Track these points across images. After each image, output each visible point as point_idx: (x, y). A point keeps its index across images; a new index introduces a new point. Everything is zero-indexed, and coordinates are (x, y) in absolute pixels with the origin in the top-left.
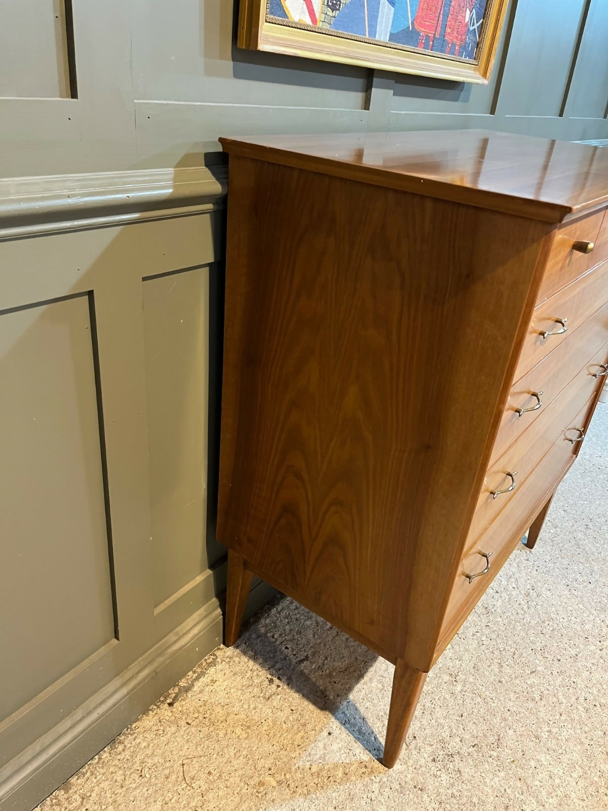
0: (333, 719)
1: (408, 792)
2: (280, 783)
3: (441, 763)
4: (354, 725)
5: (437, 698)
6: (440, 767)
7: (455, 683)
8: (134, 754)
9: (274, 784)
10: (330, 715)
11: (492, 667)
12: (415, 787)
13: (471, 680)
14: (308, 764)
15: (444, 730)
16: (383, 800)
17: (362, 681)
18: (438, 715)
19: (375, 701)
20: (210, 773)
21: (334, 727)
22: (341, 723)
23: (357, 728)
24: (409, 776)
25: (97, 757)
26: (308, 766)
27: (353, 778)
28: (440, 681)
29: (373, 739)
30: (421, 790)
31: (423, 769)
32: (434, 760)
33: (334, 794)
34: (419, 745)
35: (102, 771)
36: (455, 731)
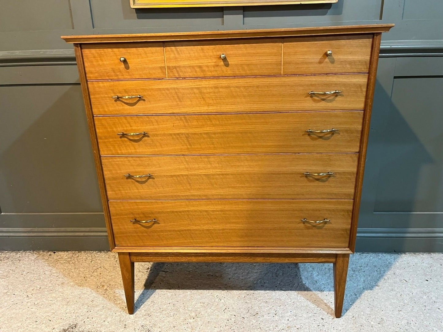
0: (142, 291)
1: (121, 324)
2: (106, 290)
3: (143, 329)
4: (143, 296)
5: (178, 315)
6: (140, 329)
7: (192, 318)
8: (98, 257)
9: (105, 288)
10: (144, 289)
11: (215, 328)
12: (125, 325)
13: (199, 323)
14: (118, 293)
15: (162, 324)
16: (113, 318)
17: (167, 290)
18: (169, 319)
19: (160, 298)
20: (101, 274)
21: (139, 292)
22: (142, 293)
23: (143, 298)
24: (129, 321)
25: (93, 251)
26: (117, 293)
27: (118, 306)
28: (189, 313)
29: (141, 304)
30: (125, 328)
31: (136, 324)
32: (142, 326)
33: (109, 304)
34: (147, 319)
35: (89, 254)
36: (164, 327)
